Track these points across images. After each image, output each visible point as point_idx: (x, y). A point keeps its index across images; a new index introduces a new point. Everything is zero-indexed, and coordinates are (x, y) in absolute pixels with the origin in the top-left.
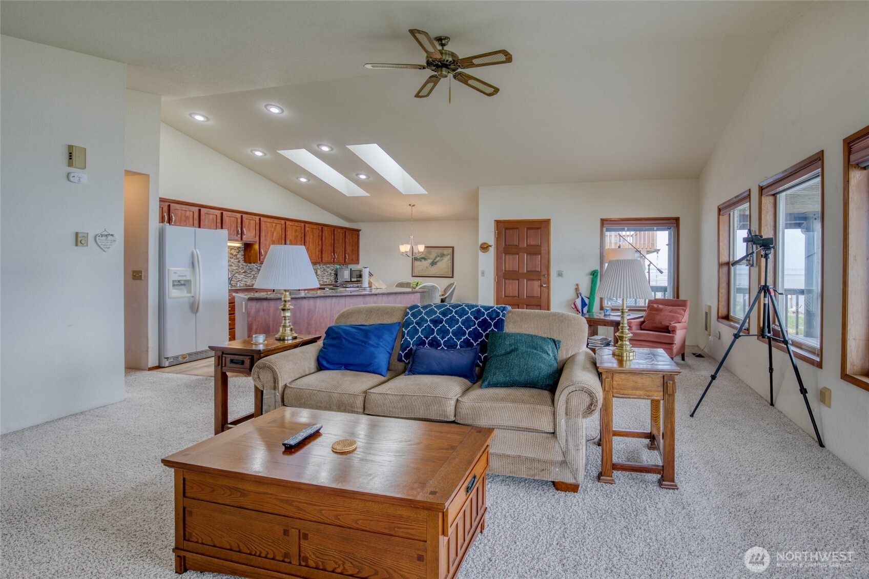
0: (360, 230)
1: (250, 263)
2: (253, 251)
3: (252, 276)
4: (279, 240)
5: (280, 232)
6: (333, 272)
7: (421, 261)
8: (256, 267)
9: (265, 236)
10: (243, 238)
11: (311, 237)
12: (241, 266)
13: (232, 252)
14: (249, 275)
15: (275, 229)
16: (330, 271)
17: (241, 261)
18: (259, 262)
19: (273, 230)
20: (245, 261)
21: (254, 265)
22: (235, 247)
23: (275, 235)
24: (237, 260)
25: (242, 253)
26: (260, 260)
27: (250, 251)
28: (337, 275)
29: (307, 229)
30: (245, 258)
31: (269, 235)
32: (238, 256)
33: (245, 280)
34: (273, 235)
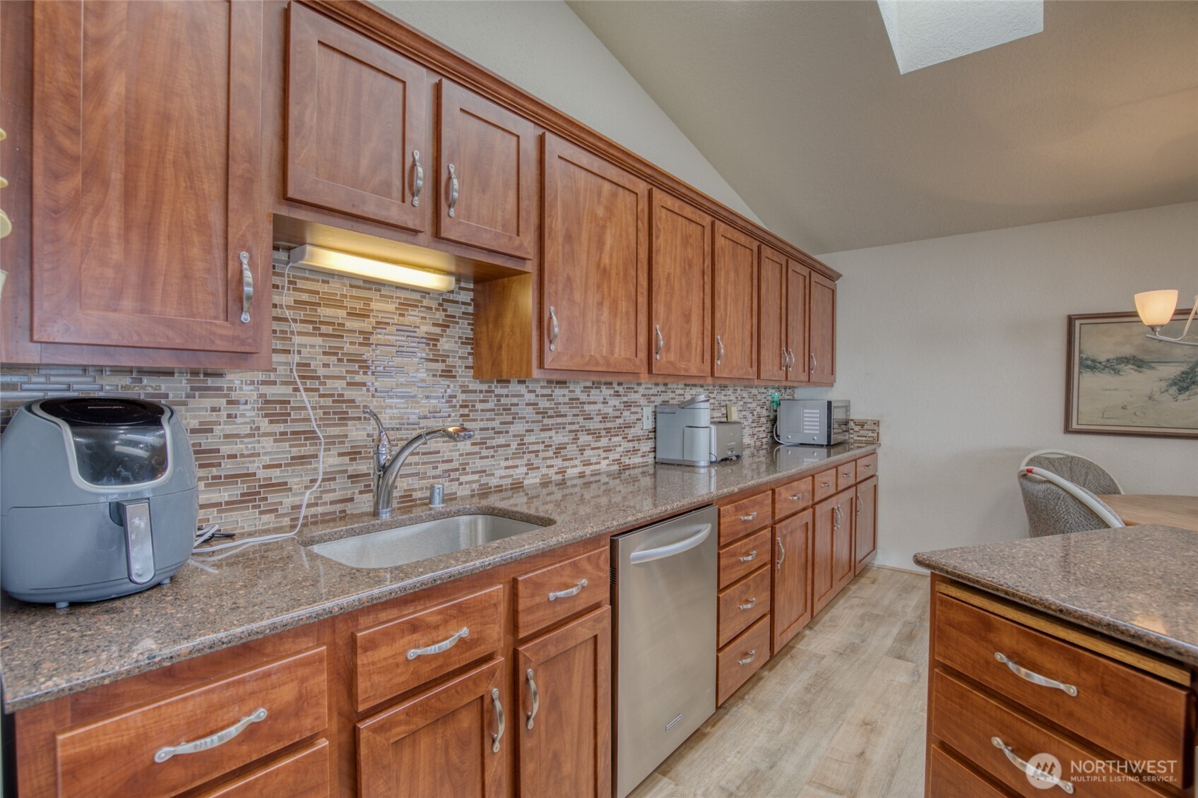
0: (839, 276)
1: (504, 381)
2: (508, 319)
3: (514, 445)
4: (626, 270)
5: (632, 230)
6: (764, 413)
7: (1117, 372)
8: (530, 397)
9: (569, 238)
10: (445, 222)
11: (732, 275)
12: (462, 397)
13: (408, 319)
14: (501, 440)
15: (610, 210)
16: (758, 409)
17: (460, 371)
18: (536, 373)
19: (600, 212)
20: (479, 375)
21: (522, 389)
22: (425, 292)
23: (609, 241)
24: (440, 366)
25: (463, 329)
26: (541, 365)
27: (499, 317)
28: (774, 421)
29: (720, 241)
30: (476, 354)
31: (585, 236)
32: (445, 345)
33: (479, 464)
34: (601, 244)
